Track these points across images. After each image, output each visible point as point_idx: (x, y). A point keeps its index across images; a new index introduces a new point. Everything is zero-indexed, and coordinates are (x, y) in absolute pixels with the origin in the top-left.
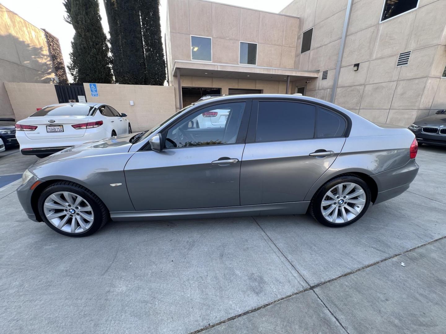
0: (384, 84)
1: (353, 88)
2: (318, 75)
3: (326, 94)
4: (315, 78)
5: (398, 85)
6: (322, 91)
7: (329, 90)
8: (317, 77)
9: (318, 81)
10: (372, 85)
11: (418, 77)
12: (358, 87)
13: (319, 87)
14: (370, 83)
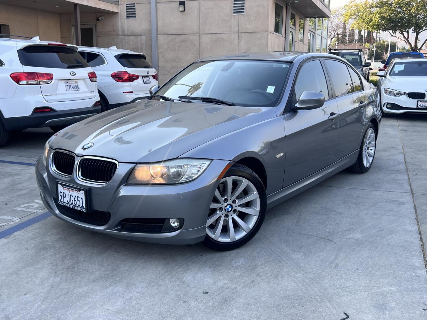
0: (224, 36)
1: (183, 37)
2: (117, 8)
3: (141, 43)
4: (113, 14)
5: (240, 39)
6: (132, 38)
7: (143, 37)
8: (117, 13)
9: (119, 20)
10: (209, 36)
11: (258, 31)
12: (191, 37)
13: (123, 30)
14: (207, 32)
